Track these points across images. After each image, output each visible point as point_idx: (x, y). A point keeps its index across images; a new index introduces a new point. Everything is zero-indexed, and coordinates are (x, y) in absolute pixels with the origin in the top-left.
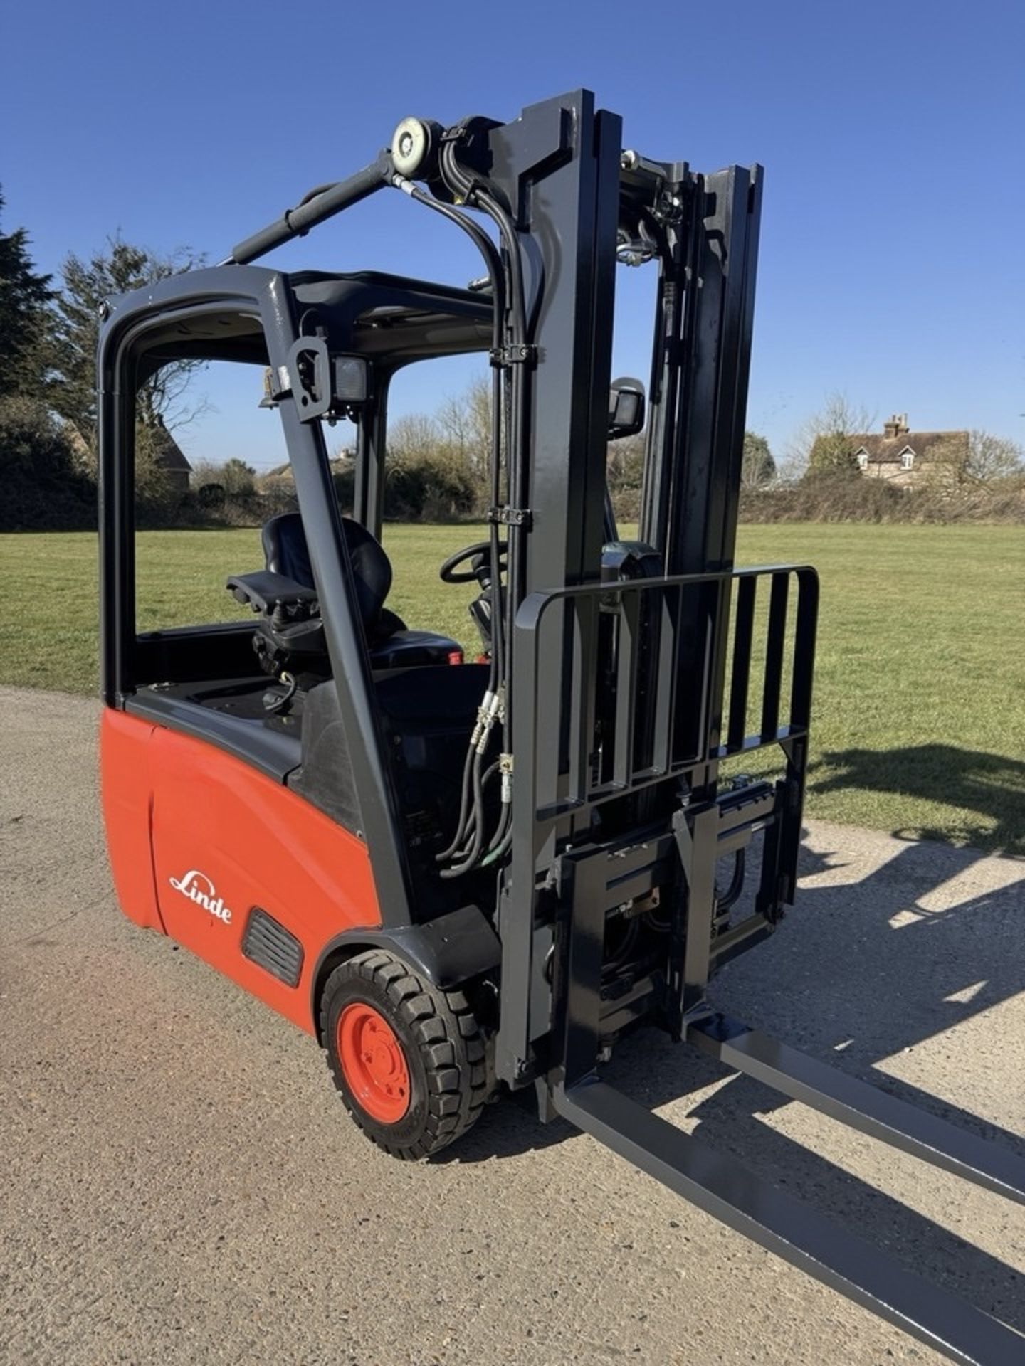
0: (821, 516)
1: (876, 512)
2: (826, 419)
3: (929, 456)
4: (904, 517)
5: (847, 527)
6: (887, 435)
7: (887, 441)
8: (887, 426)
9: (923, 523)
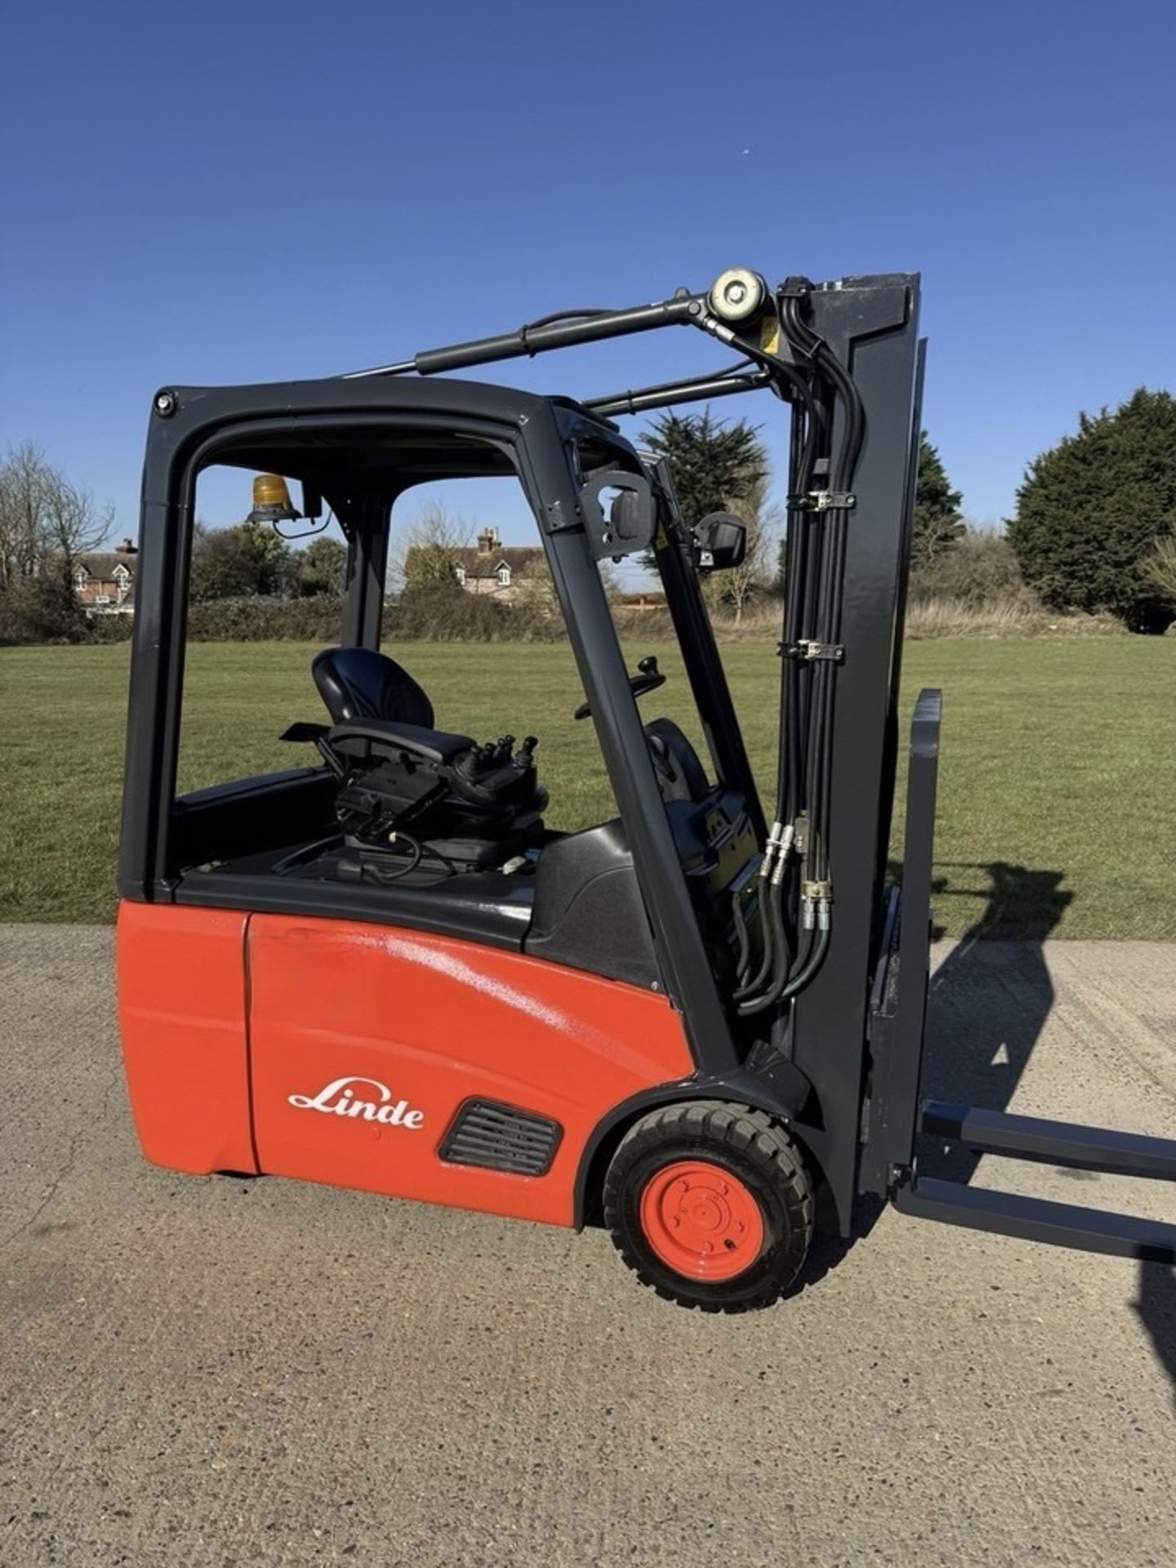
0: (431, 634)
1: (486, 630)
2: (424, 530)
3: (529, 572)
4: (513, 635)
5: (458, 647)
6: (482, 548)
7: (481, 555)
8: (481, 539)
9: (531, 641)
